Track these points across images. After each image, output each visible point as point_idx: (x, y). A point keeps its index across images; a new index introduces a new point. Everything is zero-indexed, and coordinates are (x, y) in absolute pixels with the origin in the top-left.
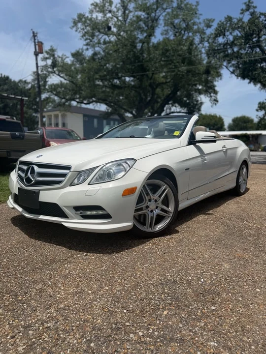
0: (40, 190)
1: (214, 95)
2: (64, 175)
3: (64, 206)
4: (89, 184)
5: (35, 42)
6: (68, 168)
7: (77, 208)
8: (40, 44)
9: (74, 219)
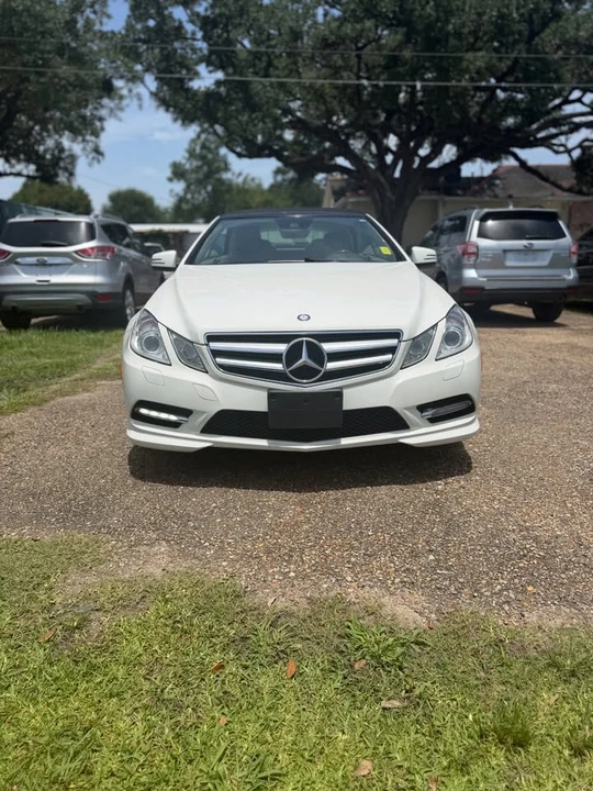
0: (341, 388)
1: (93, 138)
2: (392, 350)
3: (406, 409)
4: (436, 360)
6: (396, 334)
7: (422, 408)
9: (419, 427)
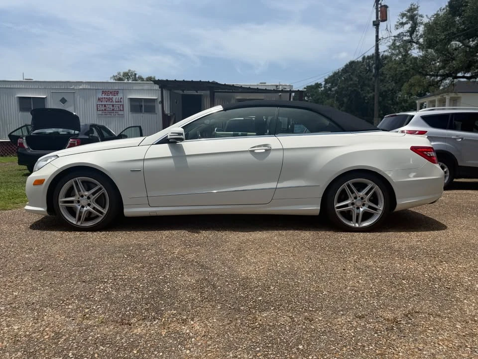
5: (377, 9)
8: (383, 8)
